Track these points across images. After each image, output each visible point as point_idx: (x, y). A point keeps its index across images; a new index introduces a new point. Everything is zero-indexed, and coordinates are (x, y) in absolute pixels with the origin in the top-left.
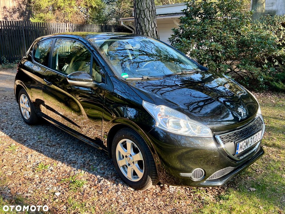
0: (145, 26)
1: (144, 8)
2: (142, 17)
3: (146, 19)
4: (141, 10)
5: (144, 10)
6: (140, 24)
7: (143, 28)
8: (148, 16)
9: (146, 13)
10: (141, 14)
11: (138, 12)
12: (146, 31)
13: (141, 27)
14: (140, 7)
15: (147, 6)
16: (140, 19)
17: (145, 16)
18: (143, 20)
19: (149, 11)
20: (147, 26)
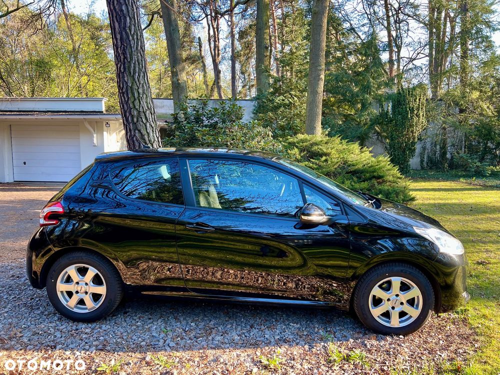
0: (148, 134)
1: (145, 109)
2: (142, 122)
3: (148, 125)
4: (139, 112)
5: (145, 111)
6: (139, 131)
7: (146, 137)
8: (151, 120)
9: (147, 116)
10: (141, 118)
11: (135, 114)
12: (150, 141)
13: (142, 135)
14: (137, 107)
15: (148, 107)
16: (140, 123)
17: (147, 120)
18: (144, 125)
19: (151, 113)
20: (151, 134)
